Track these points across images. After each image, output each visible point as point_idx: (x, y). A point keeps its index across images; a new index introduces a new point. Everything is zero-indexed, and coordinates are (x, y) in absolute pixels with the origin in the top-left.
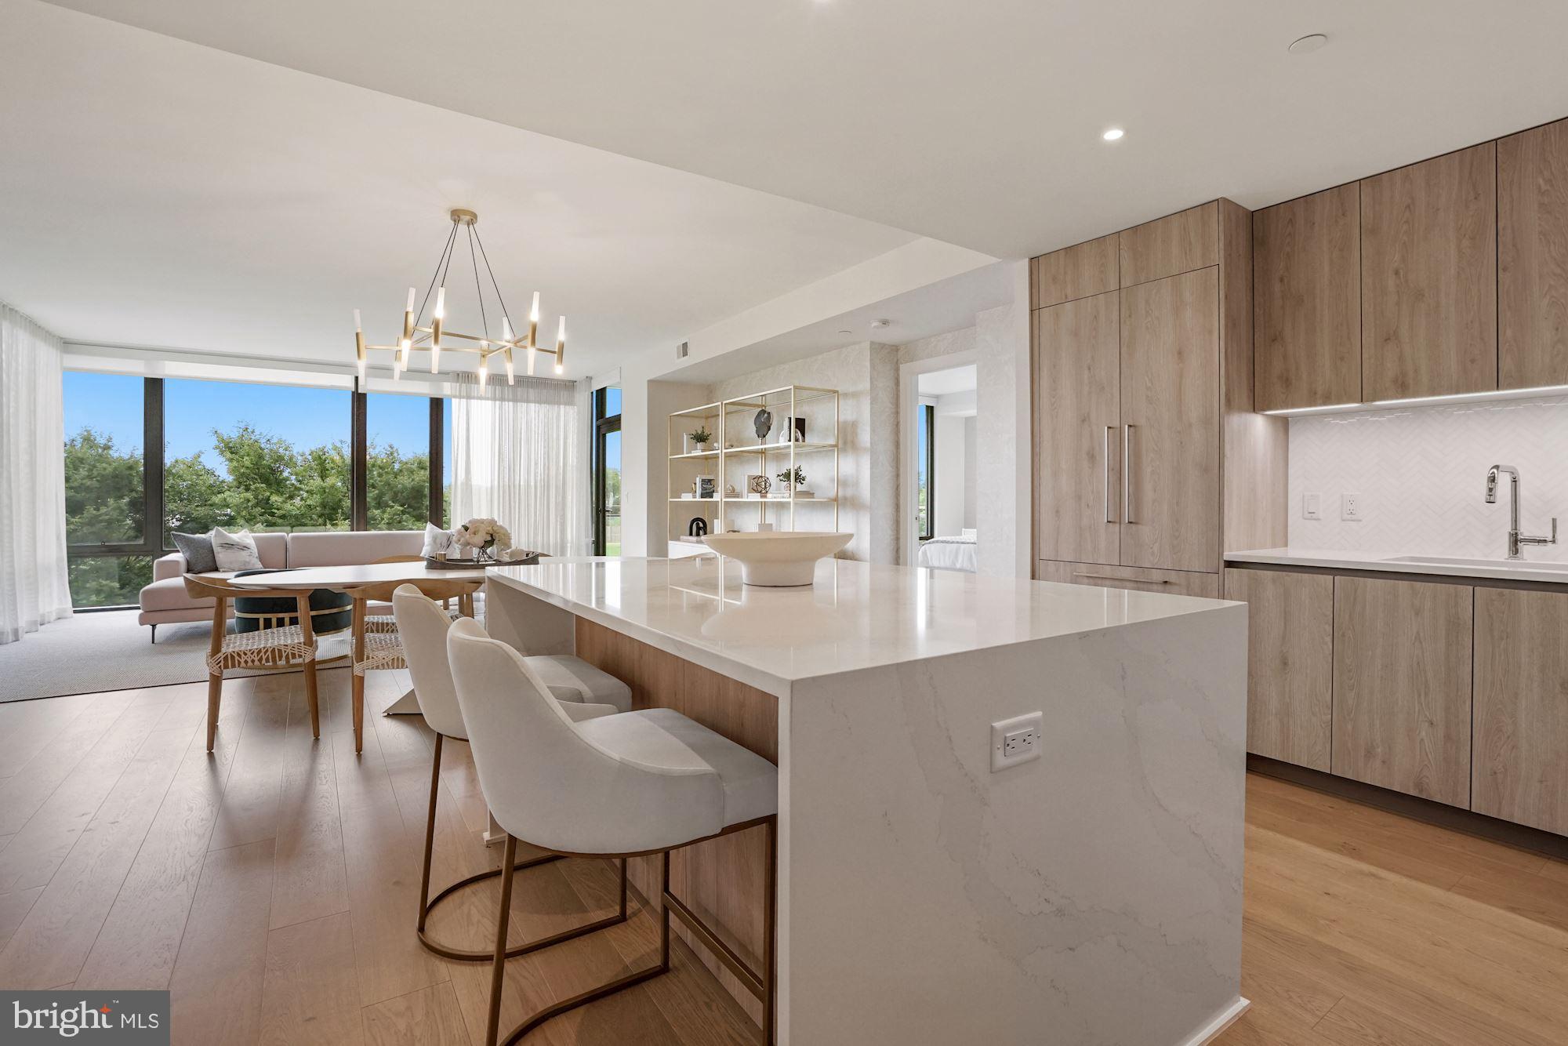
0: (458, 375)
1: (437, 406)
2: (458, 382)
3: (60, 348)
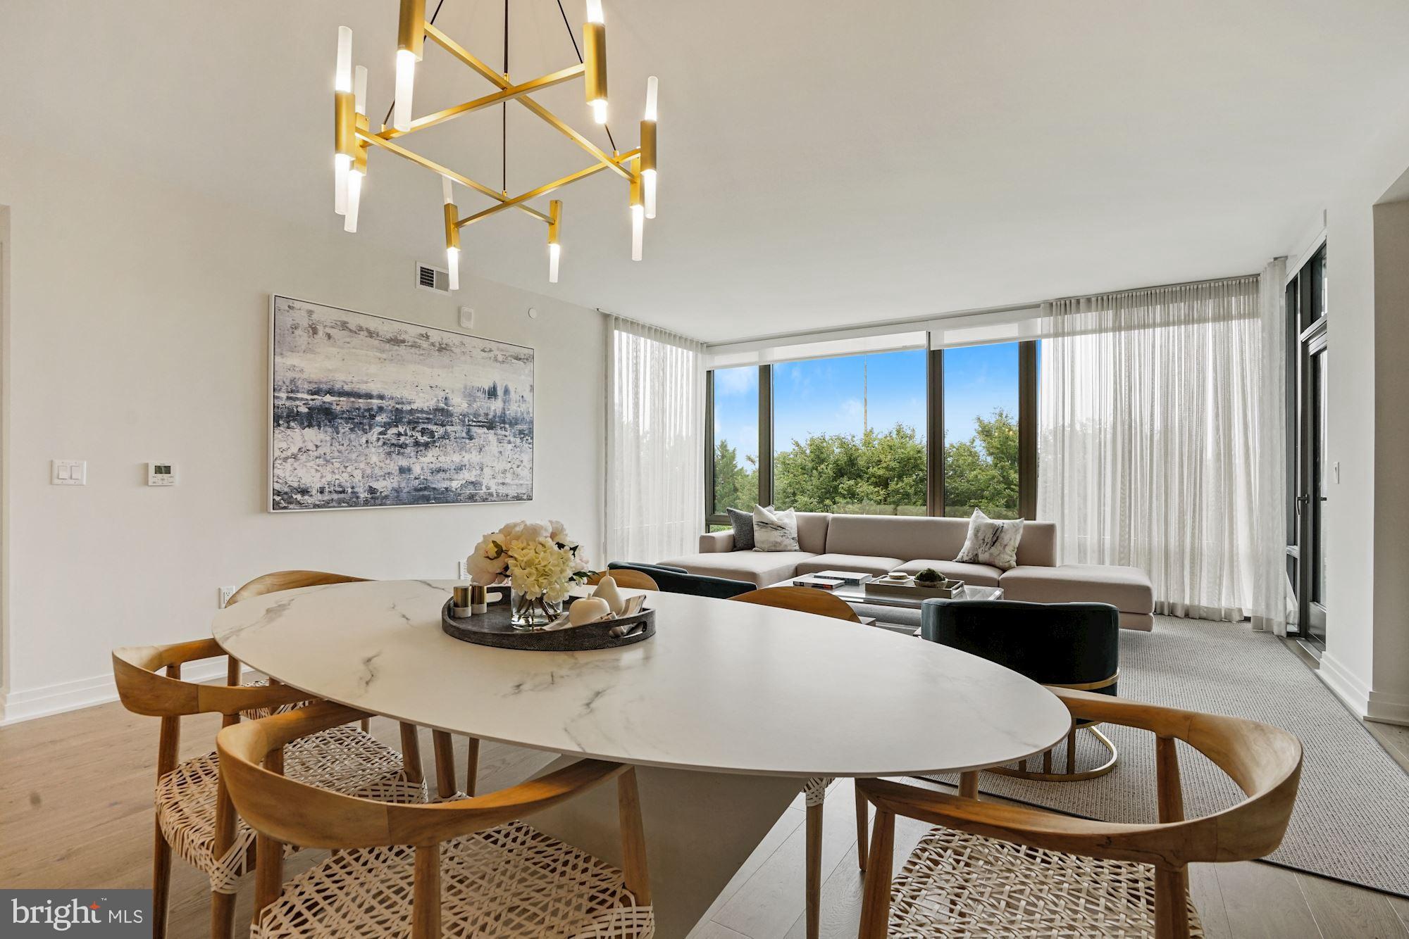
0: (1051, 304)
1: (1028, 353)
2: (1051, 315)
3: (702, 351)
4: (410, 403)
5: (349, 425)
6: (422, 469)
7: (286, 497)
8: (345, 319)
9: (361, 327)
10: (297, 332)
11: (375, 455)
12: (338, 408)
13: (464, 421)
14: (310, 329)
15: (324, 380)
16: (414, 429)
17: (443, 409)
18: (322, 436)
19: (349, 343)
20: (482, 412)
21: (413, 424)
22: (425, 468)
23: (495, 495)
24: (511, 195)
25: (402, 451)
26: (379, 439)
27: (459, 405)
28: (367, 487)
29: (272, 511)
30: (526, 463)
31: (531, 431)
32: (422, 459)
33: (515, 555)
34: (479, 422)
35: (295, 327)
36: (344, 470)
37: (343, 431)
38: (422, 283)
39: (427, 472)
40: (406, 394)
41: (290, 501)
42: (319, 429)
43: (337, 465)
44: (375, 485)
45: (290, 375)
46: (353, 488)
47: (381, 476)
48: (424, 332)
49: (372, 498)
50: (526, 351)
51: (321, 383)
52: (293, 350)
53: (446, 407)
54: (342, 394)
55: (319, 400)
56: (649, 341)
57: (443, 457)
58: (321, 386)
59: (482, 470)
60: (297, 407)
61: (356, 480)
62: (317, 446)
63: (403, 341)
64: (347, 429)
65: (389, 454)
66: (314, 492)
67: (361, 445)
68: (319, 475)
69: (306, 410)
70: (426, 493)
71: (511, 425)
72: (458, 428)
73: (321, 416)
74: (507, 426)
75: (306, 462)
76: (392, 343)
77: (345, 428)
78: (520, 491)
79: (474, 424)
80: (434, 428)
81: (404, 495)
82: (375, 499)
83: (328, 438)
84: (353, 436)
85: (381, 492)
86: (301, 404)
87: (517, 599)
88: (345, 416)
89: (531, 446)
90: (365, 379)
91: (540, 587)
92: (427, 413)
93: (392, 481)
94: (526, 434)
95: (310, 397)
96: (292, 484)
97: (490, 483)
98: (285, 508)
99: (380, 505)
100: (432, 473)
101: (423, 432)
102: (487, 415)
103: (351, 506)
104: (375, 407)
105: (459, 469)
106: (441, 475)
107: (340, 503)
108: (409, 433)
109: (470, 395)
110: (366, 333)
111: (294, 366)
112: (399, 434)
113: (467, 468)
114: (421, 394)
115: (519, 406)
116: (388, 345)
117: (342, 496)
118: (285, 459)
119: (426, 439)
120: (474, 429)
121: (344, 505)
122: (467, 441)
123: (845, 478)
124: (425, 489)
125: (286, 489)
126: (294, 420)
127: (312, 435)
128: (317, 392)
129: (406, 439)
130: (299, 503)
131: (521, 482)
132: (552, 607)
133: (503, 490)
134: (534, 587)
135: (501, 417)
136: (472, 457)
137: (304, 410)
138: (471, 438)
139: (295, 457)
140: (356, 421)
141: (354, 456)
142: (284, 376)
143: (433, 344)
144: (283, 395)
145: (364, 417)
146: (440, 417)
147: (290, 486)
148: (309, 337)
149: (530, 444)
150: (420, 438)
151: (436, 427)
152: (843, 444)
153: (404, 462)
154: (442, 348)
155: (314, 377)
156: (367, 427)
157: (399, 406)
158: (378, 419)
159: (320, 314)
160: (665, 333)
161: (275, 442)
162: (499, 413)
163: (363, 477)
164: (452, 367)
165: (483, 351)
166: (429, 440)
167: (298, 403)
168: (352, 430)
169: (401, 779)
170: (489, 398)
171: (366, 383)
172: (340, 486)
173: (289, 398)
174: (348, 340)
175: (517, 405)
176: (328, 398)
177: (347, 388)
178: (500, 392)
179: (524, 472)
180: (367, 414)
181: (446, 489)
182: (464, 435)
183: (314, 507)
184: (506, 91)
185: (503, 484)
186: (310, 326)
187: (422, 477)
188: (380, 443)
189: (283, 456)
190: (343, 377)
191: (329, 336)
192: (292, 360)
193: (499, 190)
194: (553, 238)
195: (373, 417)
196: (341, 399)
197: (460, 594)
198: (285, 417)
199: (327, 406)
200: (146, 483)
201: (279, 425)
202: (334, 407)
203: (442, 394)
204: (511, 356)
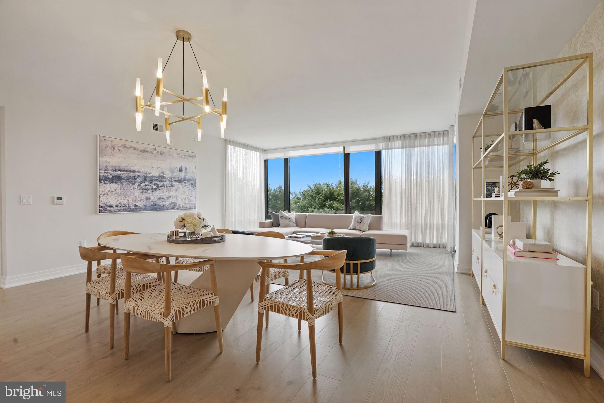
1: (378, 154)
2: (385, 142)
3: (262, 153)
4: (150, 174)
5: (127, 182)
6: (154, 198)
7: (104, 208)
8: (125, 143)
9: (131, 146)
10: (107, 149)
11: (137, 193)
12: (123, 176)
13: (170, 180)
14: (112, 147)
15: (118, 166)
16: (151, 183)
17: (162, 176)
18: (117, 186)
19: (126, 152)
20: (176, 177)
21: (151, 181)
22: (155, 197)
23: (182, 208)
24: (185, 117)
25: (147, 191)
26: (138, 187)
27: (168, 174)
28: (134, 205)
29: (99, 213)
30: (193, 195)
31: (195, 184)
32: (154, 194)
33: (187, 221)
34: (175, 180)
35: (107, 147)
36: (125, 198)
37: (125, 184)
38: (154, 129)
39: (156, 199)
40: (148, 170)
41: (106, 210)
42: (116, 184)
43: (123, 197)
44: (137, 204)
45: (105, 164)
46: (129, 205)
47: (139, 201)
48: (155, 148)
49: (136, 209)
50: (193, 154)
51: (116, 167)
52: (106, 155)
53: (163, 175)
54: (124, 171)
55: (116, 173)
56: (241, 149)
57: (162, 194)
58: (117, 168)
59: (177, 198)
60: (108, 176)
61: (130, 202)
62: (115, 190)
63: (147, 151)
64: (126, 184)
65: (142, 192)
66: (114, 206)
67: (131, 189)
68: (116, 200)
69: (111, 177)
70: (156, 207)
71: (188, 181)
72: (168, 183)
73: (116, 179)
74: (186, 182)
75: (111, 196)
76: (143, 152)
77: (125, 183)
78: (191, 206)
79: (174, 181)
80: (159, 183)
81: (148, 208)
82: (137, 209)
83: (119, 187)
84: (128, 186)
85: (139, 206)
86: (109, 175)
87: (188, 234)
88: (125, 179)
89: (195, 189)
90: (133, 165)
91: (194, 229)
92: (156, 177)
93: (143, 202)
94: (194, 185)
95: (112, 172)
96: (106, 204)
97: (180, 203)
98: (104, 212)
99: (139, 211)
100: (158, 199)
101: (155, 184)
102: (178, 178)
103: (128, 212)
104: (136, 176)
105: (168, 198)
106: (162, 200)
107: (124, 211)
108: (149, 185)
109: (172, 171)
110: (133, 149)
111: (107, 161)
112: (146, 185)
113: (171, 197)
114: (154, 171)
115: (191, 174)
116: (141, 153)
117: (125, 208)
118: (104, 195)
119: (155, 187)
120: (174, 183)
121: (125, 211)
122: (171, 188)
123: (329, 200)
124: (156, 205)
125: (104, 206)
126: (107, 180)
127: (113, 186)
128: (115, 170)
129: (148, 187)
130: (109, 210)
131: (192, 202)
132: (197, 235)
133: (185, 206)
134: (192, 228)
135: (184, 178)
136: (173, 193)
137: (110, 177)
138: (173, 186)
139: (107, 194)
140: (129, 180)
141: (129, 193)
142: (103, 165)
143: (158, 152)
144: (103, 172)
145: (133, 179)
146: (161, 179)
147: (105, 204)
148: (112, 150)
149: (195, 188)
150: (153, 186)
151: (159, 182)
152: (328, 187)
153: (148, 196)
154: (162, 153)
155: (114, 165)
156: (134, 183)
157: (145, 175)
158: (138, 180)
159: (116, 142)
160: (248, 146)
161: (100, 189)
162: (183, 177)
163: (132, 201)
164: (165, 160)
165: (177, 154)
166: (157, 187)
167: (108, 174)
168: (128, 184)
169: (156, 280)
170: (179, 172)
171: (133, 166)
172: (124, 204)
173: (105, 173)
174: (126, 151)
175: (190, 174)
176: (119, 172)
177: (126, 169)
178: (183, 169)
179: (194, 199)
180: (134, 178)
181: (163, 205)
182: (170, 185)
183: (114, 212)
184: (183, 100)
185: (185, 203)
186: (112, 146)
187: (154, 201)
188: (139, 188)
189: (103, 193)
190: (124, 166)
191: (119, 150)
192: (106, 159)
193: (182, 115)
194: (199, 128)
195: (136, 179)
196: (124, 173)
197: (172, 232)
198: (103, 180)
199: (119, 175)
200: (53, 203)
201: (101, 182)
202: (121, 175)
203: (162, 170)
204: (188, 156)
